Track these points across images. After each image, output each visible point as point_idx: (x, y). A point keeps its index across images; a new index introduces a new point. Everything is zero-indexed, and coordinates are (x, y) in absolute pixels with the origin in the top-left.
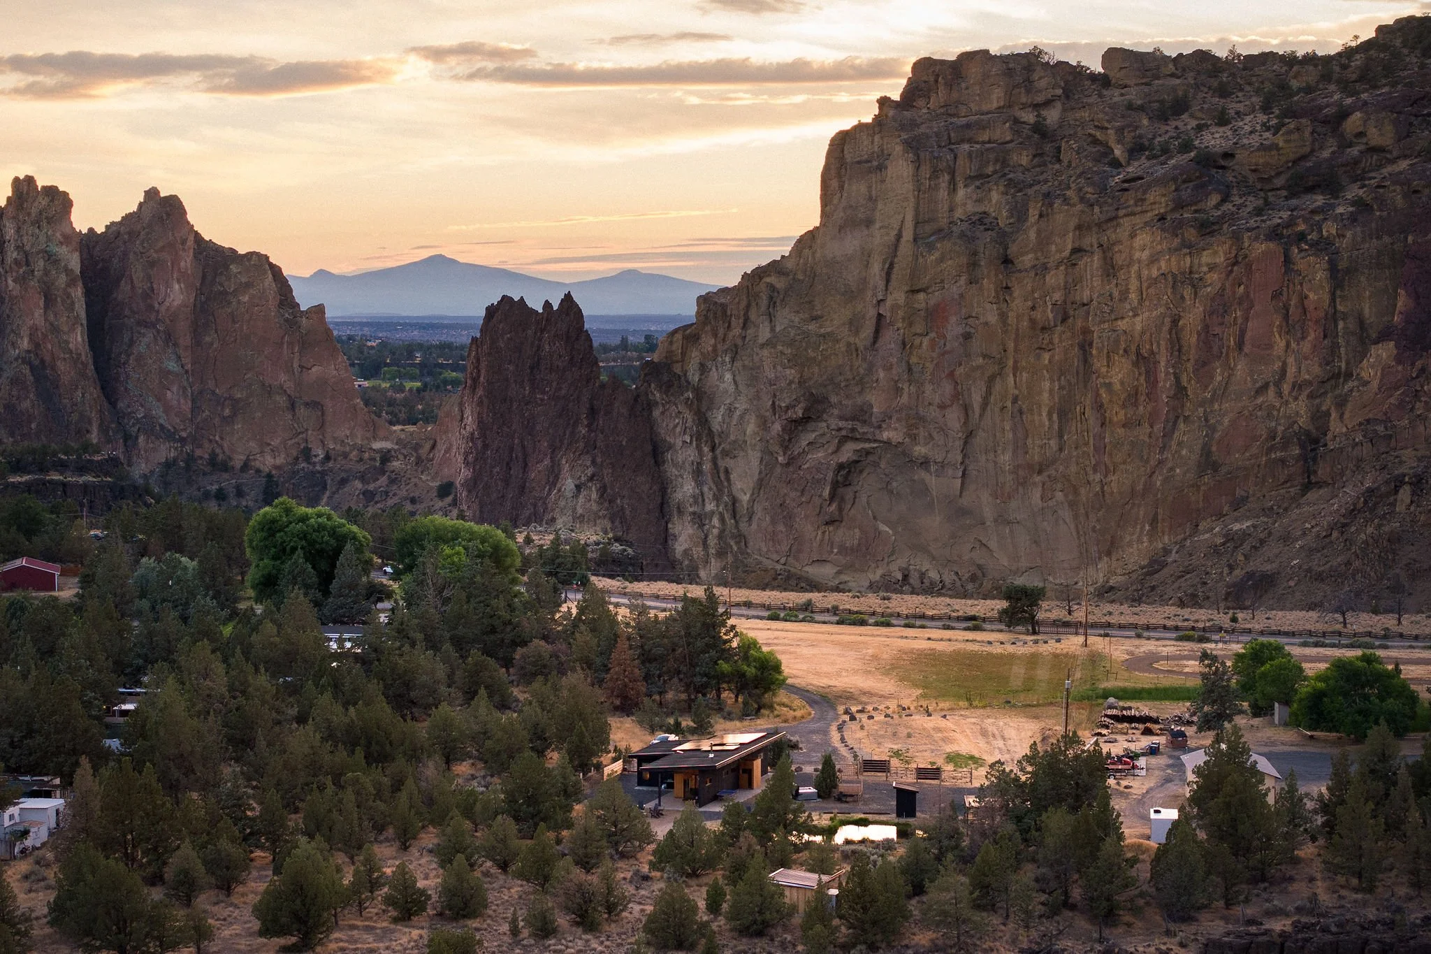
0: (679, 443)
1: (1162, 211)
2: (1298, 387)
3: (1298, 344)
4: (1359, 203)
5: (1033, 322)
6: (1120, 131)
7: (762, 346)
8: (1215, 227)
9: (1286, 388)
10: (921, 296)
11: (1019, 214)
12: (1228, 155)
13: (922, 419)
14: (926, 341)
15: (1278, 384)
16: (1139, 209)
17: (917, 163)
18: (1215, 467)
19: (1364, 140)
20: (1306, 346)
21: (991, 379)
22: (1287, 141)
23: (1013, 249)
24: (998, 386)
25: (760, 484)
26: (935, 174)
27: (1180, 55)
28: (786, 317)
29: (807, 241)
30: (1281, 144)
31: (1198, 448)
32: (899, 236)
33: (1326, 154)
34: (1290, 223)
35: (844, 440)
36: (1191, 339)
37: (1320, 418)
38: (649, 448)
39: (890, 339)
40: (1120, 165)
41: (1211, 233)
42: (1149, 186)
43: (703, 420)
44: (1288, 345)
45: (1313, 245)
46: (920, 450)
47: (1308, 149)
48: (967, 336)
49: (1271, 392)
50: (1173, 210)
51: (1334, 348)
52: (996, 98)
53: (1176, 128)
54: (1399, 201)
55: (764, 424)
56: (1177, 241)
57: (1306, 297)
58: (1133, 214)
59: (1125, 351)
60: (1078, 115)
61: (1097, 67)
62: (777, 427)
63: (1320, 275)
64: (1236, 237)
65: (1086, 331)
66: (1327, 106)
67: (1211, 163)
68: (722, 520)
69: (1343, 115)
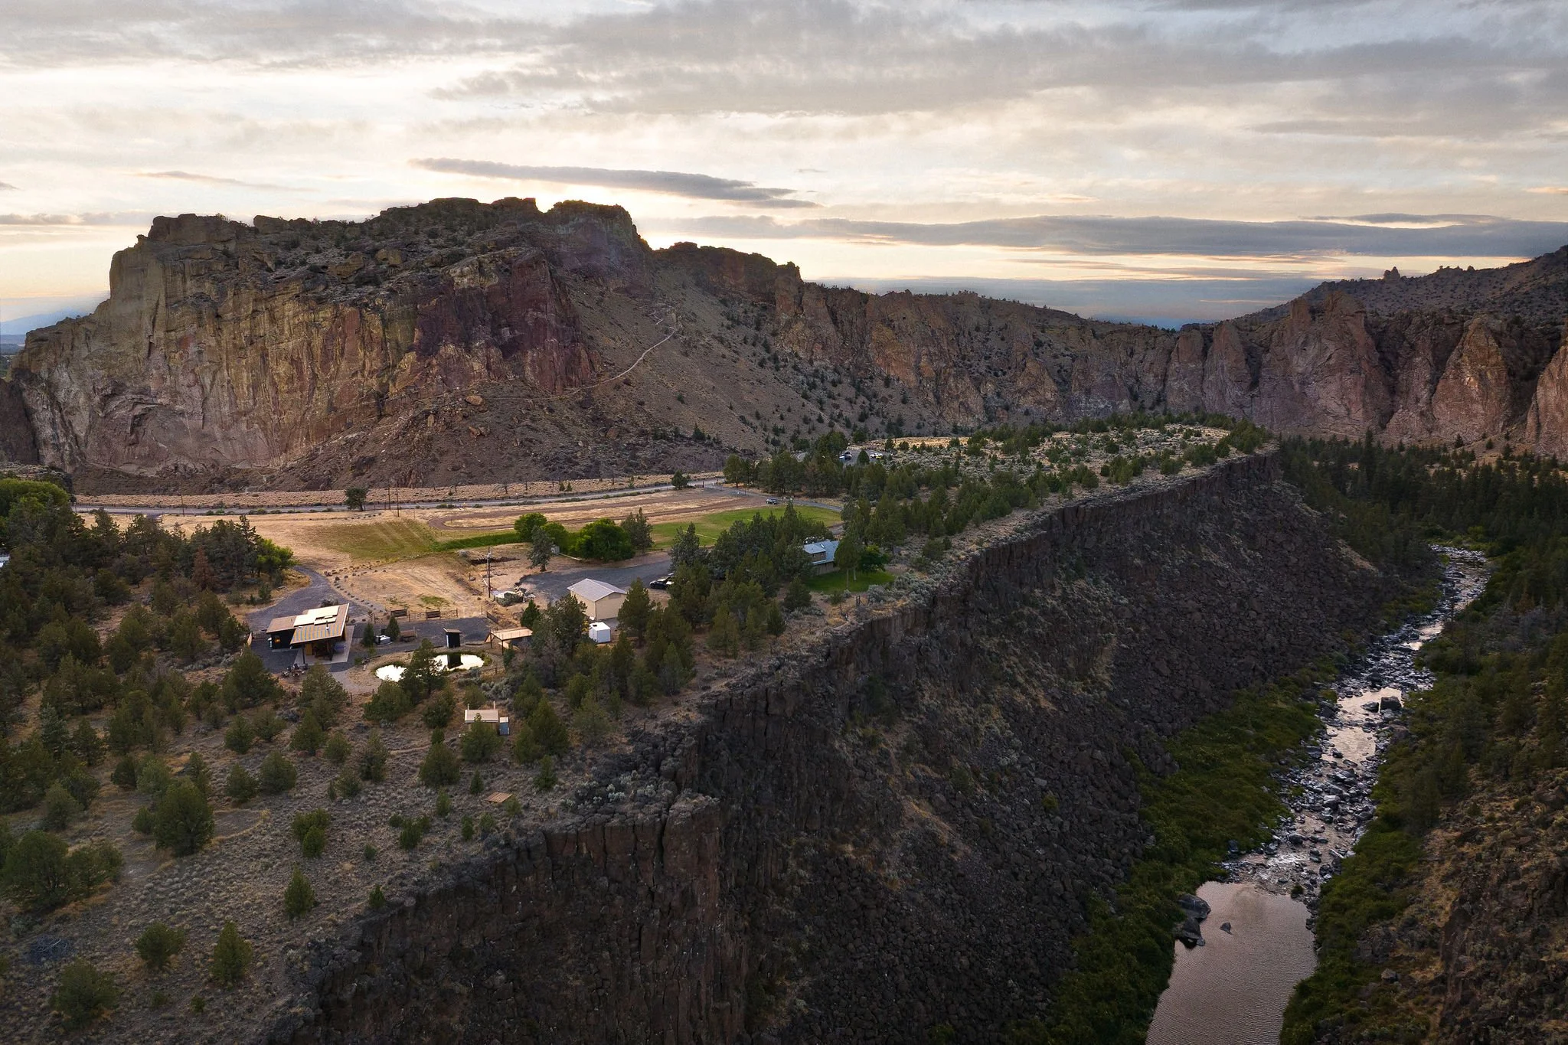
0: (40, 409)
1: (297, 292)
2: (371, 373)
4: (390, 290)
5: (235, 345)
6: (270, 255)
7: (84, 359)
8: (324, 300)
10: (173, 333)
11: (222, 294)
12: (325, 267)
13: (179, 393)
14: (177, 355)
17: (164, 269)
18: (335, 409)
19: (387, 262)
20: (374, 354)
21: (215, 373)
23: (220, 311)
24: (219, 376)
25: (90, 427)
26: (174, 273)
27: (291, 220)
28: (97, 345)
29: (104, 306)
30: (351, 260)
31: (326, 401)
32: (157, 304)
33: (371, 267)
34: (360, 299)
35: (136, 404)
36: (318, 352)
37: (384, 387)
38: (22, 412)
39: (157, 355)
40: (272, 271)
41: (323, 303)
42: (290, 281)
43: (53, 397)
44: (365, 354)
45: (373, 309)
46: (179, 407)
47: (363, 266)
48: (200, 352)
49: (359, 375)
50: (302, 293)
51: (387, 354)
52: (202, 237)
53: (296, 255)
54: (409, 289)
55: (89, 398)
56: (306, 307)
57: (372, 332)
58: (283, 294)
60: (244, 247)
61: (251, 224)
62: (97, 399)
63: (378, 322)
64: (336, 305)
65: (264, 349)
66: (367, 246)
67: (316, 270)
68: (70, 446)
69: (376, 250)
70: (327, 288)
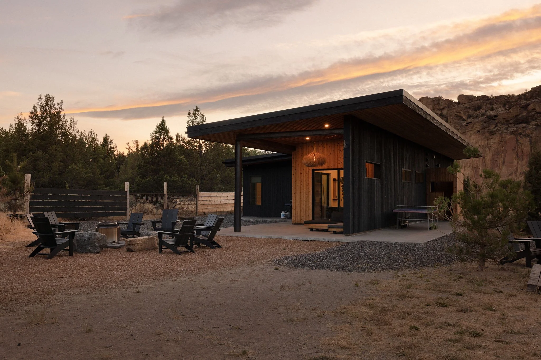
1: (479, 129)
2: (522, 173)
3: (521, 162)
4: (536, 125)
6: (465, 112)
8: (494, 133)
9: (518, 174)
12: (496, 116)
15: (516, 173)
16: (472, 129)
19: (535, 111)
20: (524, 162)
22: (513, 111)
27: (478, 96)
30: (512, 112)
33: (524, 114)
34: (516, 131)
36: (488, 162)
40: (465, 120)
41: (493, 135)
42: (475, 123)
44: (518, 162)
45: (525, 136)
47: (519, 113)
49: (514, 175)
50: (481, 129)
53: (479, 112)
57: (523, 149)
58: (470, 131)
59: (469, 166)
60: (451, 111)
61: (456, 100)
63: (527, 143)
64: (501, 135)
66: (522, 104)
67: (491, 118)
69: (528, 105)
70: (496, 127)
